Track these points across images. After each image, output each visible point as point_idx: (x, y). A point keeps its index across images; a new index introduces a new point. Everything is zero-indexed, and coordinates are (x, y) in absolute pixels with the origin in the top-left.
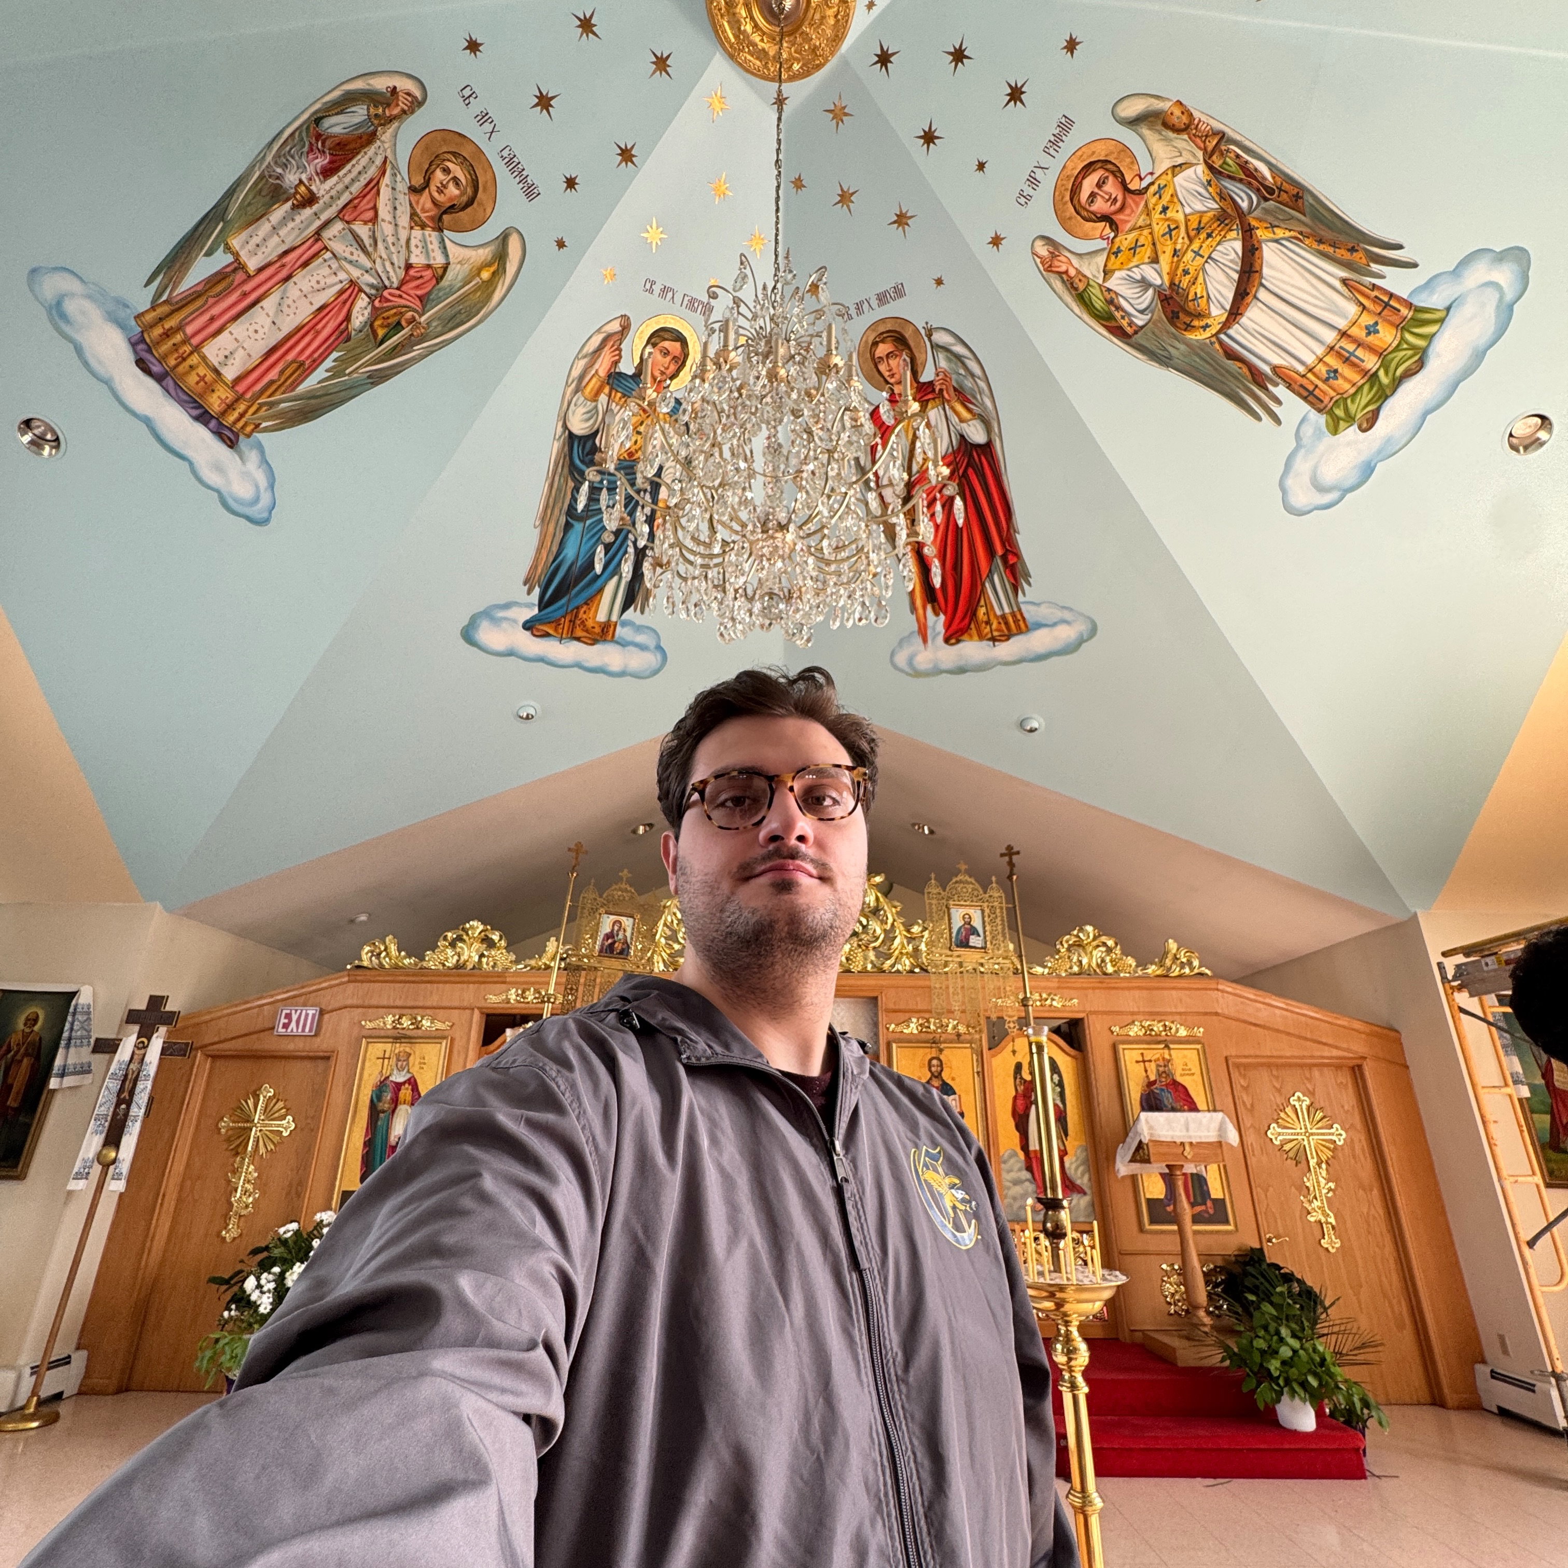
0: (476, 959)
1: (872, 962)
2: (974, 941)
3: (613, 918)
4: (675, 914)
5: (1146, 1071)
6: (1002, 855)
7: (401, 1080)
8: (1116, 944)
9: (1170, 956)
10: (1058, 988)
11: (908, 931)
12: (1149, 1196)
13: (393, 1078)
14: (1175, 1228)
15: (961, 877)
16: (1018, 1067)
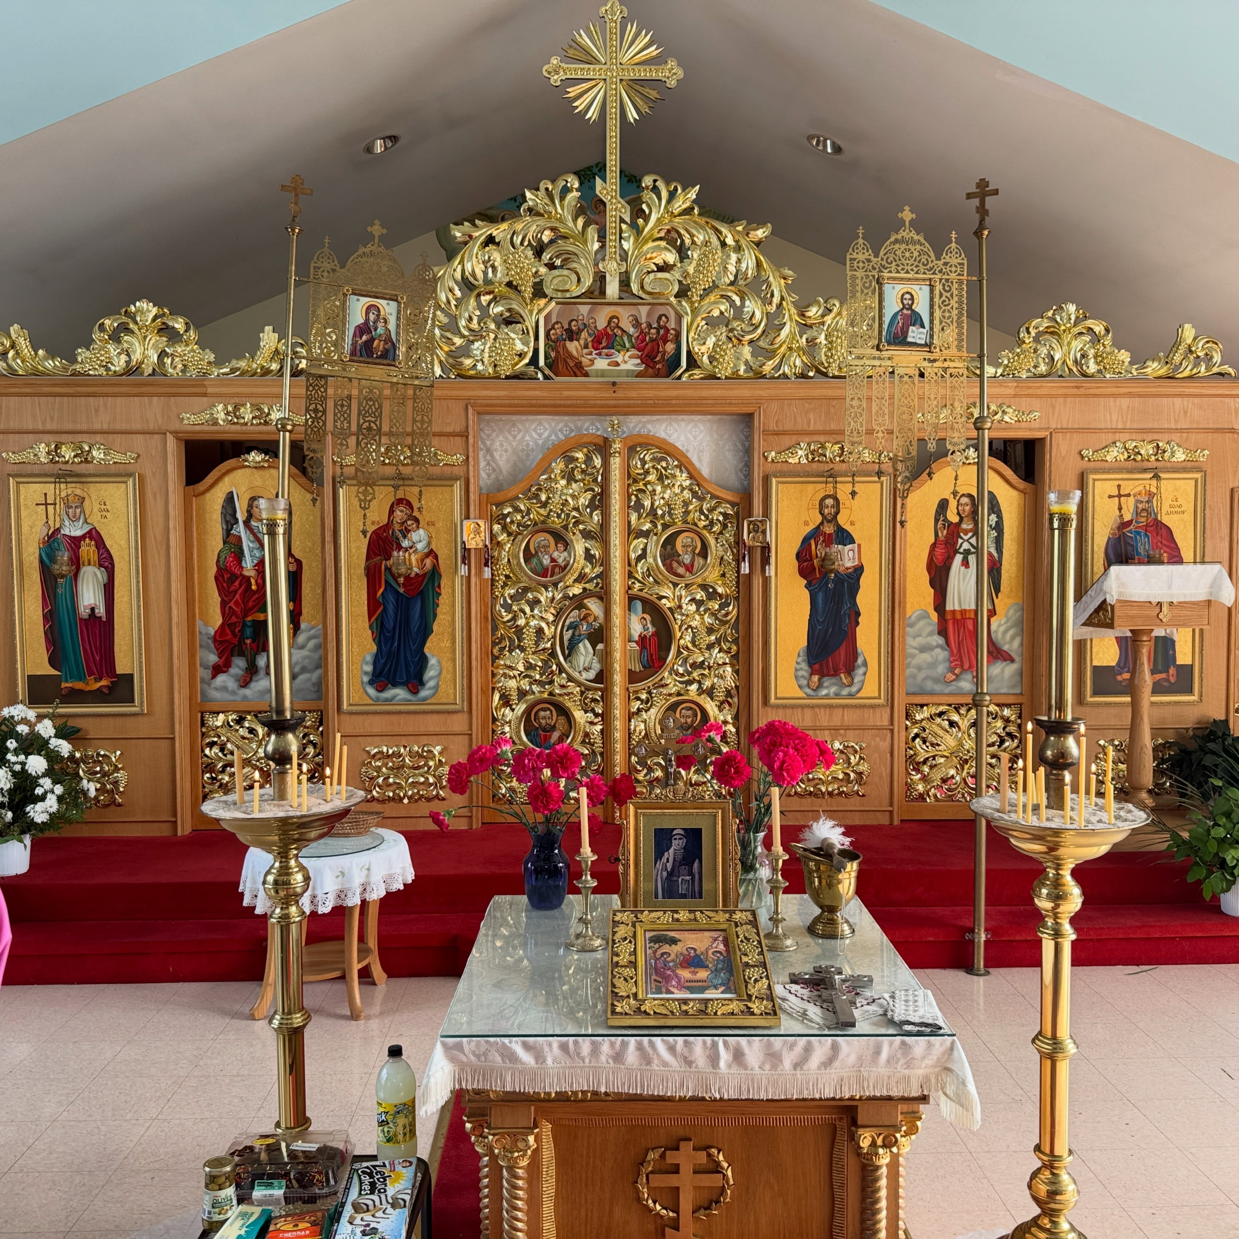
0: (155, 358)
1: (746, 363)
2: (916, 334)
3: (365, 301)
4: (451, 290)
5: (1120, 509)
6: (969, 196)
7: (78, 533)
8: (1107, 331)
9: (1182, 349)
10: (1015, 396)
11: (802, 315)
12: (1096, 663)
13: (66, 531)
14: (1128, 699)
15: (904, 233)
16: (943, 505)
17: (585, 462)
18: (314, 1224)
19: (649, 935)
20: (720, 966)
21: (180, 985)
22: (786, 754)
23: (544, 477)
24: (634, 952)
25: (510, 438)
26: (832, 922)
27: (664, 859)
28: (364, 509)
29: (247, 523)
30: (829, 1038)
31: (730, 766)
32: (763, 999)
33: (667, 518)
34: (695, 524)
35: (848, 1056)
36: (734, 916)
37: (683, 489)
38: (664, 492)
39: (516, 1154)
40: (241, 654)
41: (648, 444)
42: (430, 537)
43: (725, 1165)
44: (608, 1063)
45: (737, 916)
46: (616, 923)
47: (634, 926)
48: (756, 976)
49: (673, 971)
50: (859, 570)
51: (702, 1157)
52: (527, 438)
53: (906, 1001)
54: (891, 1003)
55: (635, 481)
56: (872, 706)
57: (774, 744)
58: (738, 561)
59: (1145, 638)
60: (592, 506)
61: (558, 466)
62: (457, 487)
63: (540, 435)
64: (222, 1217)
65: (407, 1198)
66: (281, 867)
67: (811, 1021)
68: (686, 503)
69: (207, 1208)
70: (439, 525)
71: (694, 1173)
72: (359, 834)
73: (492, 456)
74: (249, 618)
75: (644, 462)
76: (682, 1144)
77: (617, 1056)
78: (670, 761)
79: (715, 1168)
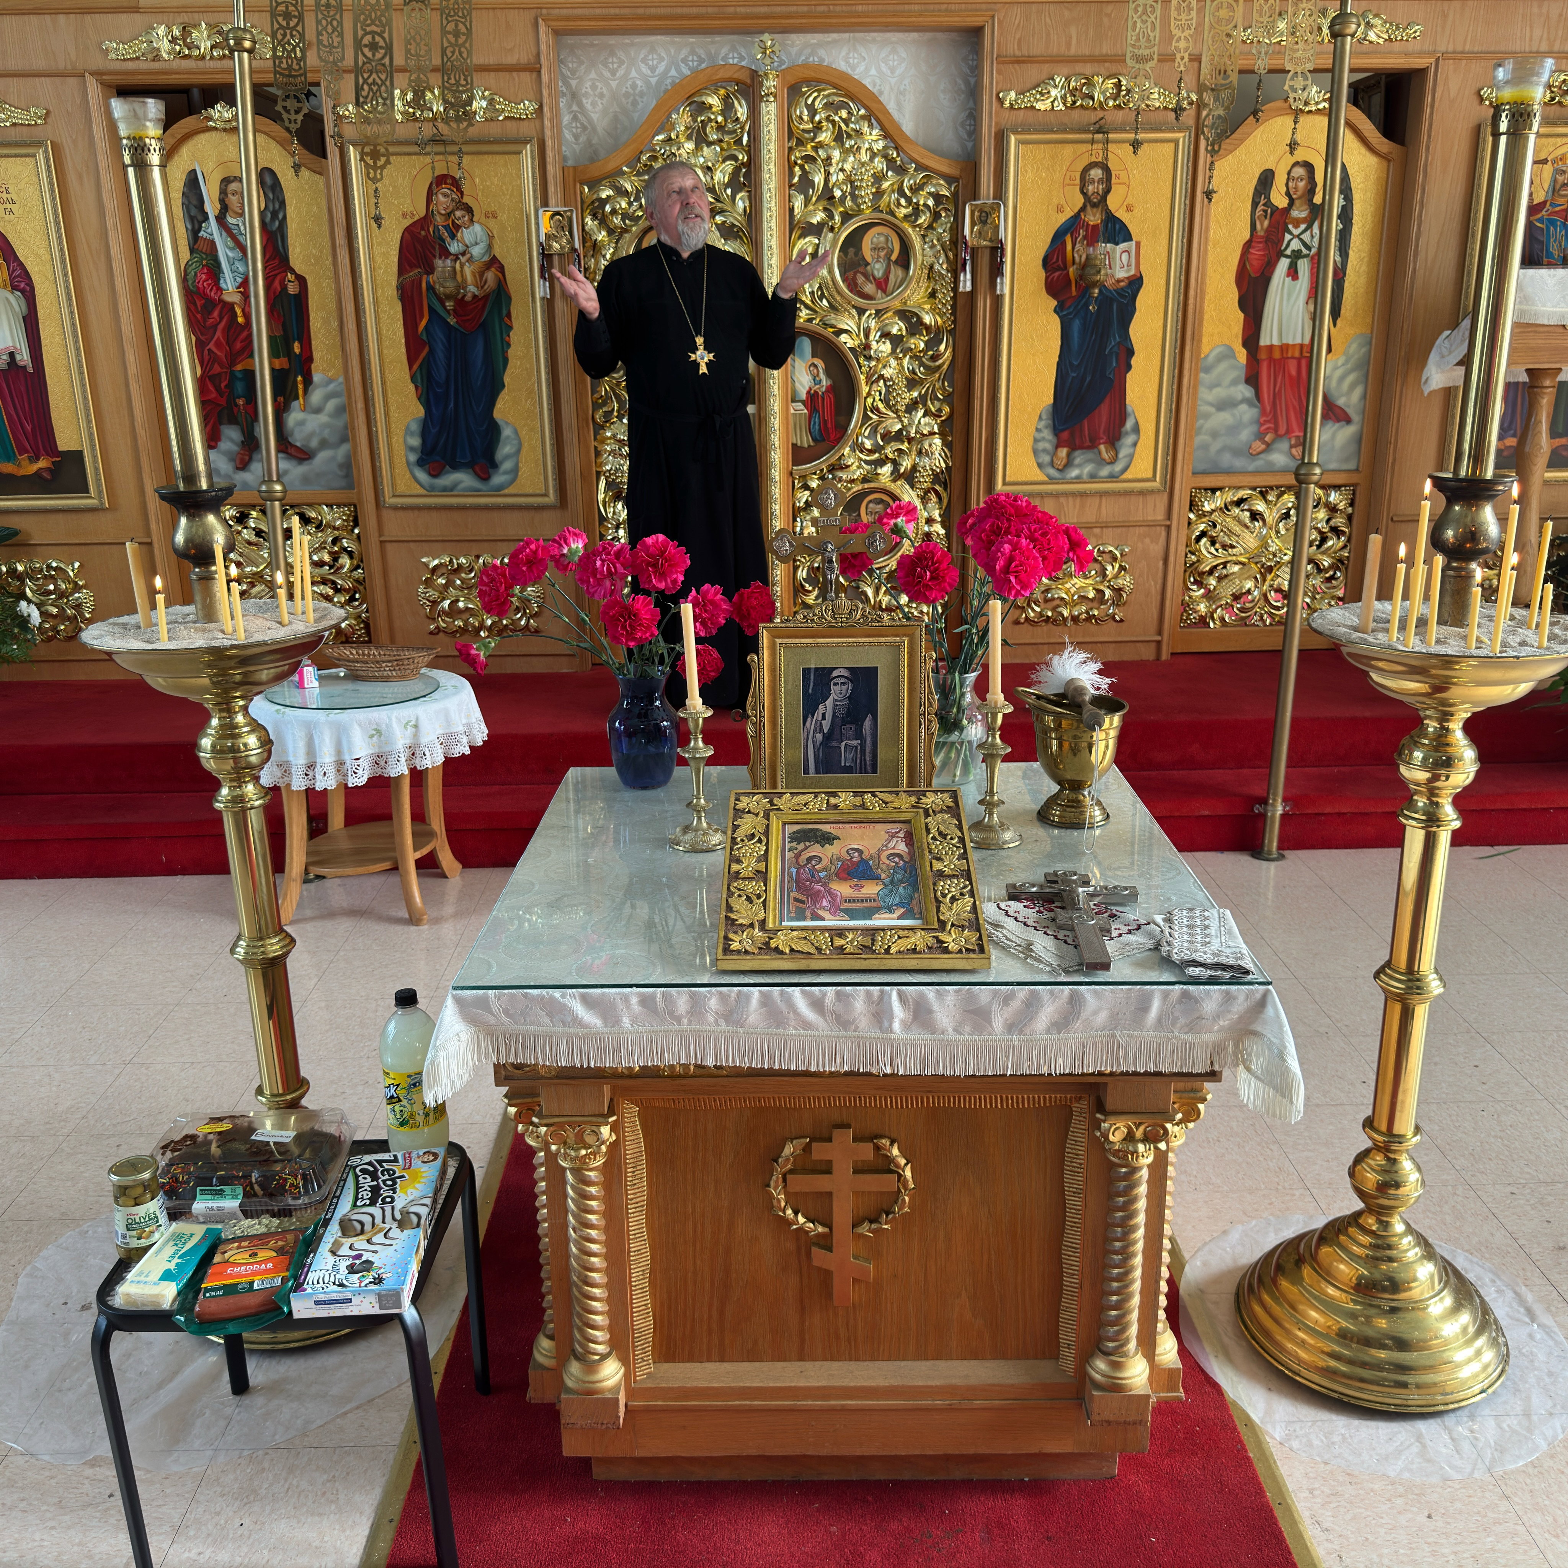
16: (1266, 179)
17: (723, 113)
18: (280, 1251)
19: (790, 829)
20: (898, 876)
21: (178, 879)
22: (1015, 546)
23: (661, 137)
24: (766, 857)
25: (607, 74)
26: (1077, 805)
27: (818, 715)
28: (374, 180)
29: (221, 219)
30: (1067, 988)
31: (924, 569)
32: (963, 927)
33: (849, 203)
34: (892, 213)
35: (1095, 1013)
36: (924, 800)
37: (873, 155)
38: (844, 161)
39: (583, 1152)
40: (233, 421)
41: (820, 81)
42: (491, 237)
43: (903, 1161)
44: (717, 1023)
45: (929, 800)
46: (739, 813)
47: (767, 816)
48: (954, 892)
49: (825, 885)
50: (1136, 283)
51: (866, 1151)
52: (634, 74)
53: (1191, 927)
54: (1167, 930)
55: (800, 143)
56: (1142, 493)
57: (997, 532)
58: (956, 269)
59: (1547, 383)
60: (734, 183)
61: (682, 120)
62: (528, 155)
63: (653, 69)
64: (143, 1243)
65: (424, 1211)
66: (222, 726)
67: (1038, 960)
68: (878, 178)
69: (121, 1229)
70: (503, 217)
71: (856, 1171)
72: (403, 678)
73: (580, 105)
74: (239, 367)
75: (813, 111)
76: (836, 1133)
77: (732, 1015)
78: (830, 561)
79: (886, 1167)
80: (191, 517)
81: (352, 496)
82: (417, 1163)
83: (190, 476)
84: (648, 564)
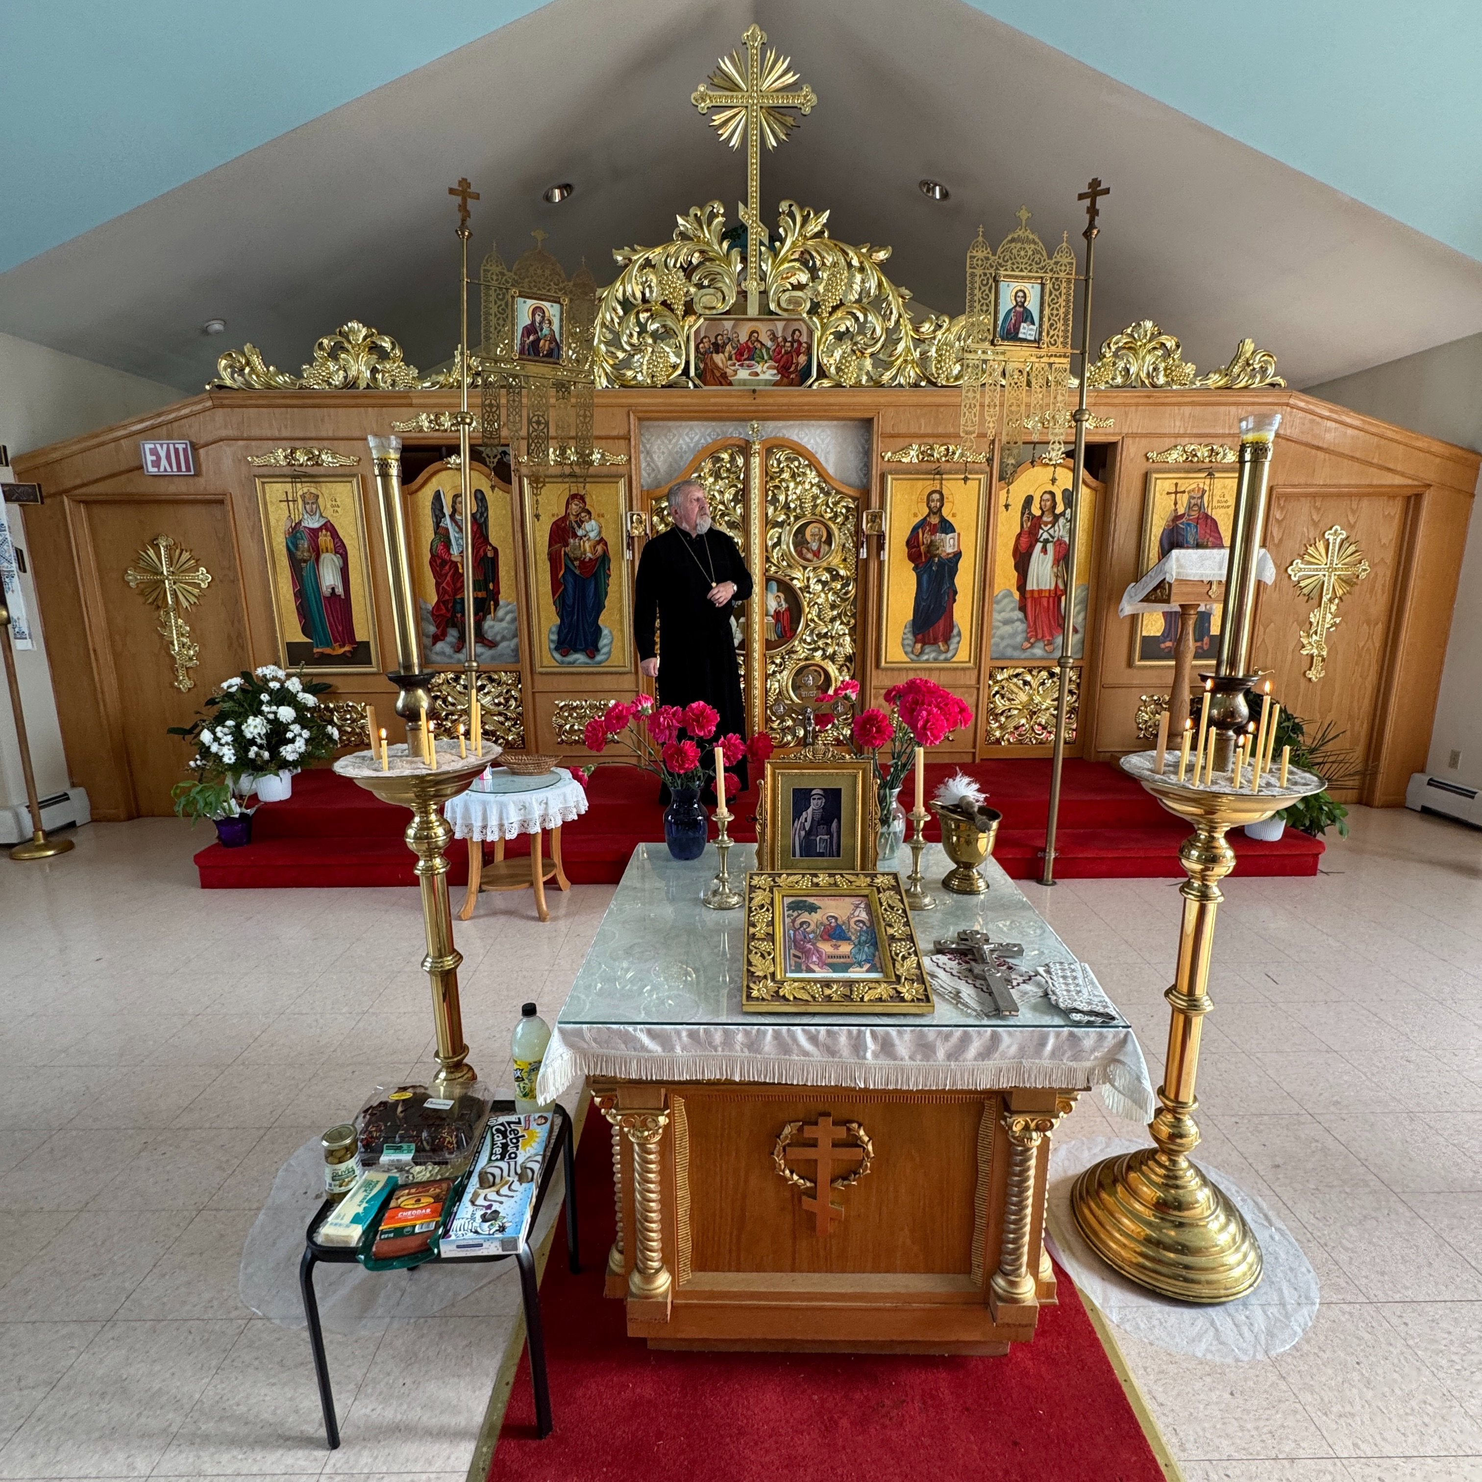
0: (368, 374)
1: (868, 373)
2: (1027, 331)
3: (531, 303)
4: (614, 310)
5: (1176, 504)
6: (1081, 197)
7: (316, 525)
8: (1178, 346)
9: (1241, 362)
10: (1095, 405)
11: (916, 330)
12: (1144, 634)
13: (305, 524)
14: (1173, 663)
15: (1020, 233)
16: (1029, 500)
17: (730, 462)
18: (437, 1199)
19: (788, 900)
20: (863, 938)
21: (408, 888)
22: (929, 713)
23: (696, 475)
24: (771, 923)
25: (666, 441)
26: (968, 879)
27: (802, 819)
28: (536, 495)
29: (452, 516)
30: (989, 1029)
31: (872, 726)
32: (913, 981)
33: (798, 511)
34: (822, 516)
35: (1009, 1047)
36: (876, 881)
37: (812, 485)
38: (796, 488)
39: (646, 1133)
40: (454, 626)
41: (783, 446)
42: (601, 527)
43: (866, 1139)
44: (742, 1051)
45: (879, 880)
46: (752, 888)
47: (771, 891)
48: (904, 952)
49: (814, 944)
50: (958, 555)
51: (841, 1133)
52: (681, 442)
53: (1064, 977)
54: (1050, 981)
55: (772, 478)
56: (963, 669)
57: (916, 702)
58: (858, 546)
59: (1192, 612)
60: (735, 500)
61: (707, 466)
62: (622, 484)
63: (692, 439)
64: (343, 1189)
65: (536, 1167)
66: (421, 822)
67: (966, 1005)
68: (815, 498)
69: (328, 1180)
70: (608, 516)
71: (834, 1145)
72: (540, 773)
73: (651, 457)
74: (459, 597)
75: (779, 462)
76: (821, 1120)
77: (753, 1045)
78: (809, 719)
79: (854, 1143)
80: (407, 691)
81: (518, 667)
82: (533, 1126)
83: (408, 666)
84: (693, 720)
